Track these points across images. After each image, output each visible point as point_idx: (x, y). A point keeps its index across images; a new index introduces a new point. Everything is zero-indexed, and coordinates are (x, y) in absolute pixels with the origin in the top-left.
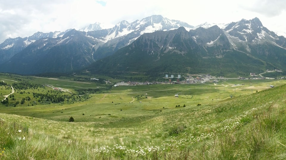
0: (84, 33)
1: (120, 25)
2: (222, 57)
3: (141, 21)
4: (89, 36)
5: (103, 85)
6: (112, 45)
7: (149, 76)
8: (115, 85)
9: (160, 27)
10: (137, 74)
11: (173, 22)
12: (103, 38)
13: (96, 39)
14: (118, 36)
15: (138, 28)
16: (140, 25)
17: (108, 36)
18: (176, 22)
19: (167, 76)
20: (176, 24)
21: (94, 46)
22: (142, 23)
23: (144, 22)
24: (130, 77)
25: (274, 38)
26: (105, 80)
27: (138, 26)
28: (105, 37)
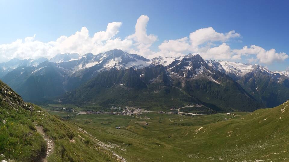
0: (56, 64)
1: (87, 57)
2: (158, 92)
3: (104, 54)
4: (60, 67)
5: (71, 113)
6: (79, 76)
7: (102, 106)
8: (78, 114)
9: (120, 60)
10: (94, 105)
11: (131, 56)
12: (71, 68)
13: (66, 69)
14: (84, 68)
15: (101, 60)
16: (103, 58)
17: (76, 66)
18: (133, 56)
19: (113, 107)
20: (134, 57)
21: (64, 76)
22: (105, 56)
23: (106, 55)
24: (89, 106)
25: (211, 73)
26: (73, 109)
27: (102, 59)
28: (73, 67)
